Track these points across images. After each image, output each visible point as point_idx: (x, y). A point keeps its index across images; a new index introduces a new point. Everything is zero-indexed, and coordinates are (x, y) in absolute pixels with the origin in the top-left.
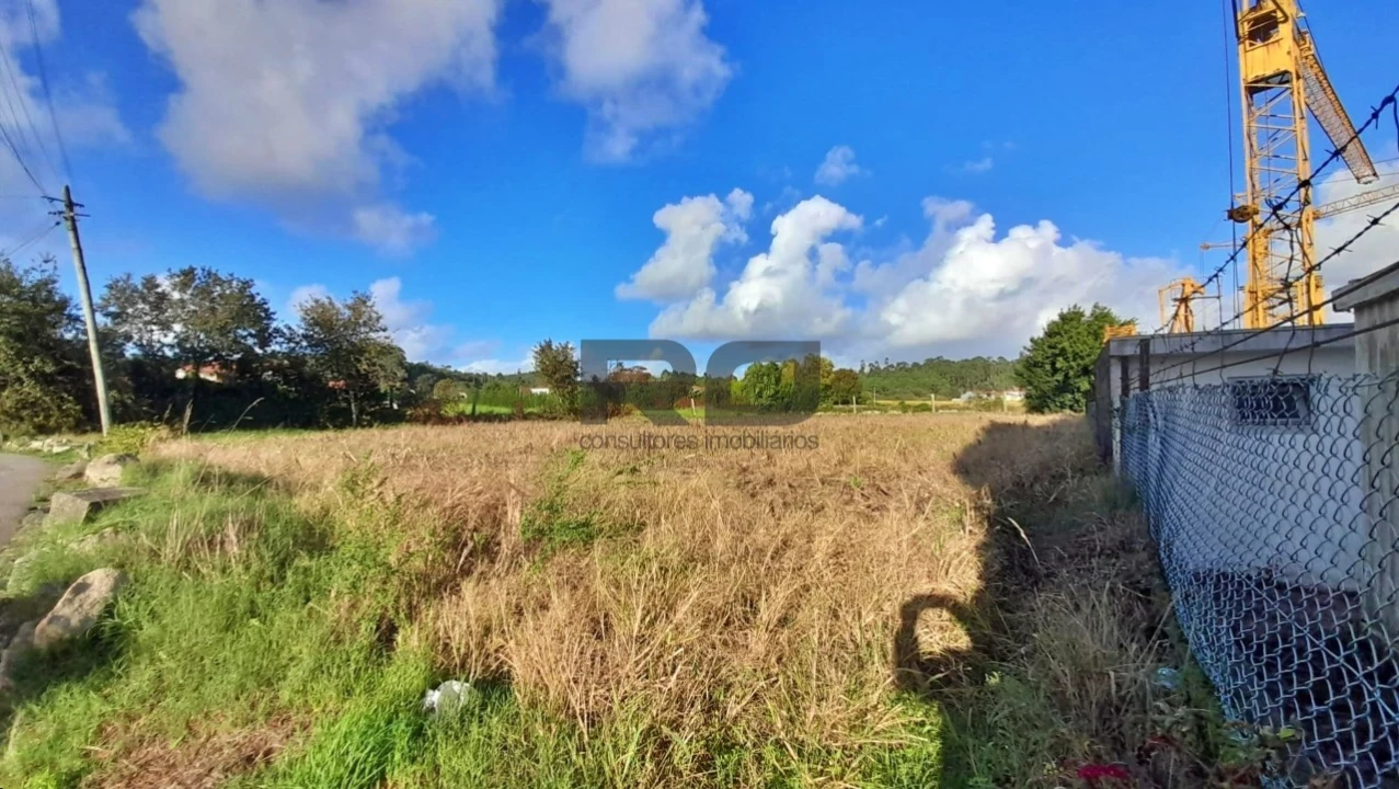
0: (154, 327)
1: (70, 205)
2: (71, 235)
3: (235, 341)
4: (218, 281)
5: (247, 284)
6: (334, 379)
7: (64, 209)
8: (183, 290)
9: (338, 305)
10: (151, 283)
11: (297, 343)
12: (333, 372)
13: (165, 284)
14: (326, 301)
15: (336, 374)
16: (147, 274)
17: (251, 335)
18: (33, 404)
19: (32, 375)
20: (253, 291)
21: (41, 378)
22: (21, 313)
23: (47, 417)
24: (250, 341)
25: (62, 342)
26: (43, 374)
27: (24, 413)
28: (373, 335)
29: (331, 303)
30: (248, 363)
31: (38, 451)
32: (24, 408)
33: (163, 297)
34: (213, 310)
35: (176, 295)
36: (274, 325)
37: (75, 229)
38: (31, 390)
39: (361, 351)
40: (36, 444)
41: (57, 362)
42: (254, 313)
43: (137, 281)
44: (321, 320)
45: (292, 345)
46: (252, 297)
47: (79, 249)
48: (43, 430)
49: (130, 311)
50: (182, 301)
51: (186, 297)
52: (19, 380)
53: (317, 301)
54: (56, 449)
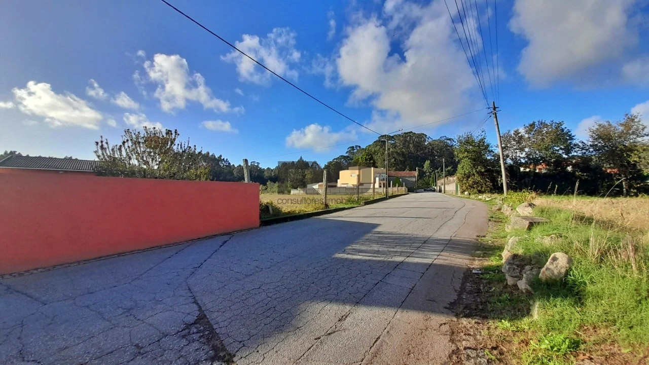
0: (517, 151)
1: (495, 108)
2: (495, 119)
3: (553, 153)
4: (546, 125)
5: (560, 124)
6: (611, 168)
7: (492, 110)
8: (529, 133)
9: (614, 125)
10: (517, 133)
11: (587, 150)
12: (610, 164)
13: (522, 131)
14: (606, 124)
15: (612, 165)
16: (516, 129)
17: (561, 149)
18: (477, 183)
19: (478, 173)
20: (563, 127)
21: (481, 174)
22: (474, 151)
23: (482, 187)
24: (561, 152)
25: (486, 160)
26: (481, 172)
27: (475, 186)
28: (639, 139)
29: (610, 125)
30: (560, 163)
31: (481, 199)
32: (475, 184)
33: (521, 137)
34: (543, 139)
35: (527, 136)
36: (574, 142)
37: (496, 117)
38: (477, 178)
39: (631, 150)
40: (480, 197)
41: (485, 167)
42: (563, 137)
43: (512, 133)
44: (603, 136)
45: (584, 151)
46: (563, 130)
47: (498, 124)
48: (480, 192)
49: (509, 145)
50: (529, 138)
51: (530, 136)
52: (474, 175)
53: (600, 125)
54: (487, 199)
